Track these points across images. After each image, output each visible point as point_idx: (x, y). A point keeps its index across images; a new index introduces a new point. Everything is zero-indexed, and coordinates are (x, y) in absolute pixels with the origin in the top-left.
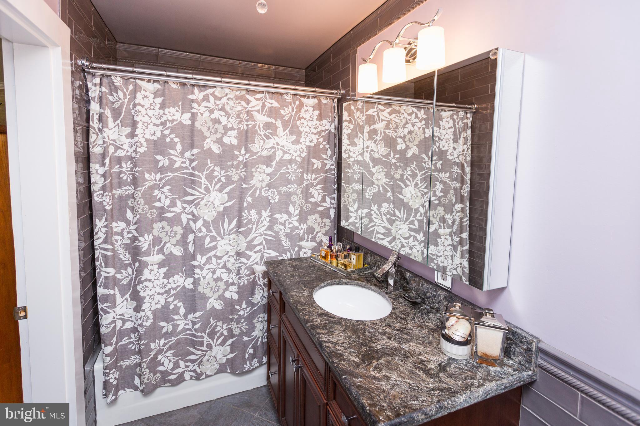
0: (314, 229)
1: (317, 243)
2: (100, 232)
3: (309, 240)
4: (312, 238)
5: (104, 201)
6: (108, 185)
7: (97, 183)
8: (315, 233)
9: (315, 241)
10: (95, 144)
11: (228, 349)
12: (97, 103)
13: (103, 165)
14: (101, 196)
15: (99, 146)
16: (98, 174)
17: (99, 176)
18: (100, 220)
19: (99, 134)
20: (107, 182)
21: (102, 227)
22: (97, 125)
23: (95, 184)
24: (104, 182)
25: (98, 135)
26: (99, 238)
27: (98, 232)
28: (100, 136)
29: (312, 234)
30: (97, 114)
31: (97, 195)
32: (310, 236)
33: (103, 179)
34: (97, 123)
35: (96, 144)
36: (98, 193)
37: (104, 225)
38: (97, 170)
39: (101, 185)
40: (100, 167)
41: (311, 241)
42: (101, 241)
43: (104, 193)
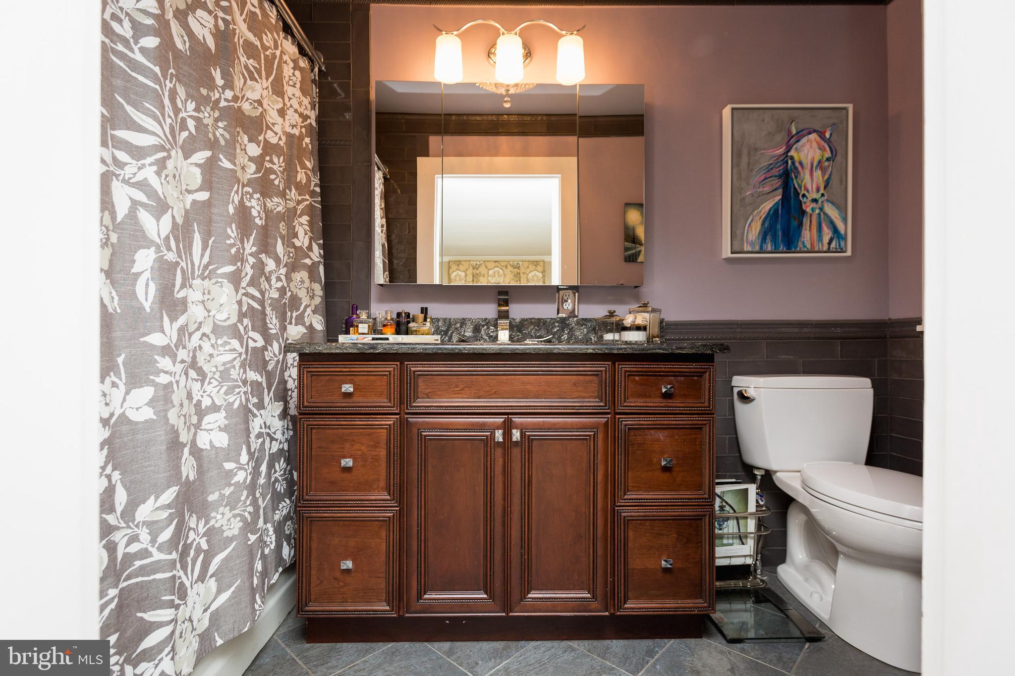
0: (300, 299)
1: (306, 328)
3: (293, 321)
4: (297, 317)
8: (302, 308)
9: (303, 324)
11: (212, 584)
29: (297, 309)
32: (294, 314)
41: (296, 325)
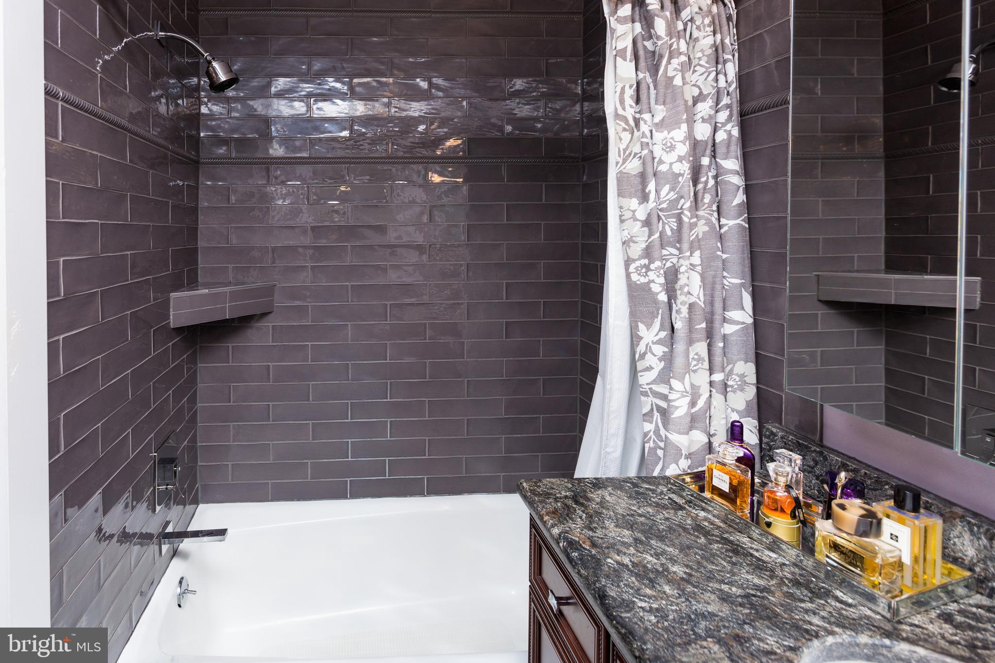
2: (649, 356)
5: (653, 281)
6: (657, 244)
7: (634, 242)
10: (627, 152)
12: (631, 61)
13: (644, 198)
14: (644, 270)
15: (634, 157)
16: (636, 220)
17: (639, 224)
18: (649, 326)
19: (635, 130)
20: (652, 238)
21: (653, 343)
22: (632, 111)
23: (631, 244)
24: (649, 237)
25: (632, 133)
26: (649, 369)
27: (645, 353)
28: (636, 134)
30: (631, 87)
31: (636, 268)
33: (646, 229)
34: (631, 106)
35: (630, 154)
36: (638, 263)
37: (658, 338)
38: (634, 211)
39: (644, 245)
40: (640, 204)
42: (652, 375)
43: (650, 263)
